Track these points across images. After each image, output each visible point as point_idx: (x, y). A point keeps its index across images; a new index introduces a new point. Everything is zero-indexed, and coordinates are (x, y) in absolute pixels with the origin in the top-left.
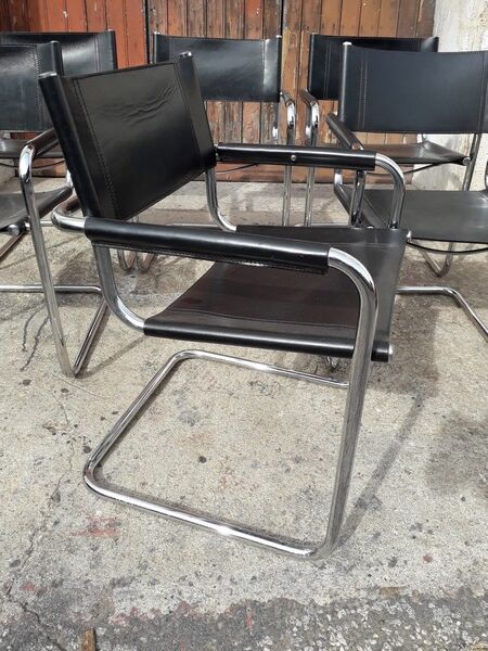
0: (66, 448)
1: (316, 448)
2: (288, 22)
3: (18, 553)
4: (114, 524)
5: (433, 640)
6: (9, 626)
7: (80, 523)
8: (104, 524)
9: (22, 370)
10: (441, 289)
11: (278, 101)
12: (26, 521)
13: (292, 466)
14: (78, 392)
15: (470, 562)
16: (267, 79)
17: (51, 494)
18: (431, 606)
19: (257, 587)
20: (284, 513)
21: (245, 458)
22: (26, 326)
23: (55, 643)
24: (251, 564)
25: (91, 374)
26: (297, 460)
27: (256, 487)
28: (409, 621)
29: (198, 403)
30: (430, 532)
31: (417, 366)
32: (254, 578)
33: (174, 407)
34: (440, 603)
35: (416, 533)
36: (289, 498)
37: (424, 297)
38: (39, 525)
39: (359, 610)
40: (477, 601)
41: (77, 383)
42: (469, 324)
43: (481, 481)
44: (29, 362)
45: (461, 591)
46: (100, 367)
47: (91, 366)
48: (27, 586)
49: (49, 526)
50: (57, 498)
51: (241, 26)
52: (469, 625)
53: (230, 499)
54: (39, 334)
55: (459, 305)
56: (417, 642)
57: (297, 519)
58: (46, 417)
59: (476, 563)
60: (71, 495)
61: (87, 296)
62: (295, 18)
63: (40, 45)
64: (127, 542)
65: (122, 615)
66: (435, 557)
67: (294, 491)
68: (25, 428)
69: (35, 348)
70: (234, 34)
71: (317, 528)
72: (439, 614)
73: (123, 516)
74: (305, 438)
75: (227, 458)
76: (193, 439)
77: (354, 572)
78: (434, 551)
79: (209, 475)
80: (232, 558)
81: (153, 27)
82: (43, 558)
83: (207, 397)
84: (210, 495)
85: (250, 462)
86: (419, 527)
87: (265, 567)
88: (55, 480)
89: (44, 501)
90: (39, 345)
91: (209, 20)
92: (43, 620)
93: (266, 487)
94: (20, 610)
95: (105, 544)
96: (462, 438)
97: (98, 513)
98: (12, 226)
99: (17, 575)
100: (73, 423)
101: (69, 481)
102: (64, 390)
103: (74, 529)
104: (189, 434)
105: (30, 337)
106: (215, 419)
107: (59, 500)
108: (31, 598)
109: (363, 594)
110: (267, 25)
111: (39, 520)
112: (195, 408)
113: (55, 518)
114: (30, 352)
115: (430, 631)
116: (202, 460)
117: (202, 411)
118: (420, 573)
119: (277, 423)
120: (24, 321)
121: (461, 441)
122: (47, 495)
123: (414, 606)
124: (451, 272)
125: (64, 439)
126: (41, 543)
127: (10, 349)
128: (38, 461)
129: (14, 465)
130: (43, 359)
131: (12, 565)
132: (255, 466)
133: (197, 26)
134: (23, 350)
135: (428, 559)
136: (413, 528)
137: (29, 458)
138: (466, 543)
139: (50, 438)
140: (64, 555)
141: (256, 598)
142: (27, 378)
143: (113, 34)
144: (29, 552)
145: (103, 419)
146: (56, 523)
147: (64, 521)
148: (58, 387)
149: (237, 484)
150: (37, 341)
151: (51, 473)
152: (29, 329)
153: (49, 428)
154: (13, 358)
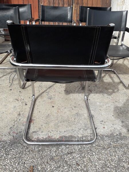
0: (21, 104)
1: (79, 105)
2: (74, 2)
3: (11, 126)
5: (104, 144)
6: (10, 140)
8: (31, 120)
9: (10, 87)
10: (111, 70)
11: (72, 22)
12: (13, 119)
13: (74, 108)
14: (23, 92)
15: (113, 128)
16: (69, 17)
17: (18, 114)
18: (104, 137)
19: (65, 133)
20: (72, 118)
21: (63, 106)
23: (21, 144)
24: (64, 128)
25: (26, 88)
26: (75, 107)
27: (65, 113)
28: (99, 140)
29: (52, 95)
30: (105, 122)
31: (104, 87)
32: (65, 131)
33: (46, 95)
34: (106, 136)
35: (101, 122)
36: (73, 115)
37: (106, 72)
38: (16, 120)
39: (88, 138)
40: (114, 136)
41: (23, 90)
42: (117, 78)
43: (117, 112)
44: (11, 85)
45: (111, 134)
46: (28, 87)
47: (26, 86)
48: (14, 132)
50: (19, 115)
51: (63, 3)
52: (112, 141)
53: (59, 115)
54: (13, 79)
55: (115, 73)
56: (100, 144)
57: (75, 119)
58: (16, 97)
59: (115, 129)
60: (23, 114)
62: (76, 2)
63: (14, 8)
64: (36, 124)
65: (35, 138)
66: (106, 127)
67: (74, 113)
68: (11, 100)
69: (12, 82)
70: (61, 5)
71: (79, 121)
72: (106, 139)
74: (77, 102)
75: (59, 106)
76: (51, 102)
77: (87, 130)
78: (105, 126)
79: (55, 110)
80: (60, 127)
81: (40, 3)
82: (17, 127)
83: (54, 93)
84: (55, 114)
85: (64, 107)
86: (102, 121)
87: (67, 129)
88: (19, 111)
89: (16, 115)
91: (54, 1)
92: (18, 139)
93: (68, 113)
94: (12, 137)
95: (31, 124)
96: (114, 103)
98: (9, 51)
99: (11, 130)
100: (22, 99)
101: (22, 111)
102: (20, 92)
103: (24, 121)
104: (50, 101)
105: (11, 79)
106: (56, 98)
108: (15, 135)
109: (89, 134)
110: (69, 3)
111: (16, 119)
112: (51, 96)
113: (19, 119)
114: (11, 83)
115: (104, 142)
116: (53, 107)
117: (53, 96)
118: (102, 131)
119: (71, 99)
120: (9, 76)
121: (113, 104)
123: (100, 137)
124: (113, 66)
125: (21, 102)
126: (16, 124)
127: (6, 82)
128: (15, 107)
129: (9, 108)
130: (14, 84)
131: (10, 128)
132: (65, 108)
133: (51, 3)
134: (10, 83)
135: (104, 128)
136: (101, 121)
137: (12, 106)
138: (113, 125)
139: (17, 102)
140: (22, 126)
141: (65, 135)
142: (11, 89)
143: (31, 5)
144: (14, 126)
145: (29, 98)
146: (20, 120)
147: (22, 119)
148: (19, 91)
149: (61, 112)
150: (13, 81)
151: (18, 109)
152: (11, 78)
153: (17, 100)
154: (7, 84)
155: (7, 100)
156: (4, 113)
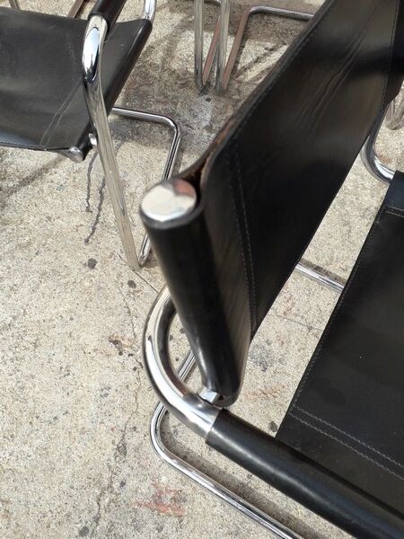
0: (132, 377)
3: (86, 518)
4: (179, 499)
7: (146, 489)
8: (169, 497)
9: (87, 241)
12: (93, 474)
14: (146, 288)
17: (117, 442)
22: (90, 169)
29: (272, 335)
38: (106, 482)
44: (94, 229)
49: (116, 485)
50: (122, 449)
54: (104, 185)
60: (136, 450)
61: (156, 128)
64: (191, 526)
68: (91, 339)
69: (100, 209)
73: (188, 489)
82: (110, 531)
83: (282, 327)
88: (121, 422)
89: (110, 450)
90: (103, 205)
95: (170, 524)
97: (164, 479)
101: (135, 428)
102: (131, 284)
103: (140, 498)
104: (261, 384)
105: (94, 188)
107: (125, 454)
112: (268, 342)
113: (121, 477)
114: (95, 213)
116: (273, 427)
117: (276, 349)
122: (113, 443)
125: (131, 363)
126: (107, 510)
128: (105, 392)
129: (80, 392)
130: (108, 227)
131: (80, 533)
134: (88, 210)
137: (95, 385)
139: (116, 358)
140: (130, 530)
142: (92, 256)
144: (97, 520)
146: (123, 484)
147: (131, 484)
148: (125, 278)
150: (102, 198)
151: (118, 413)
152: (93, 176)
153: (116, 342)
154: (76, 220)
155: (75, 335)
156: (60, 424)
